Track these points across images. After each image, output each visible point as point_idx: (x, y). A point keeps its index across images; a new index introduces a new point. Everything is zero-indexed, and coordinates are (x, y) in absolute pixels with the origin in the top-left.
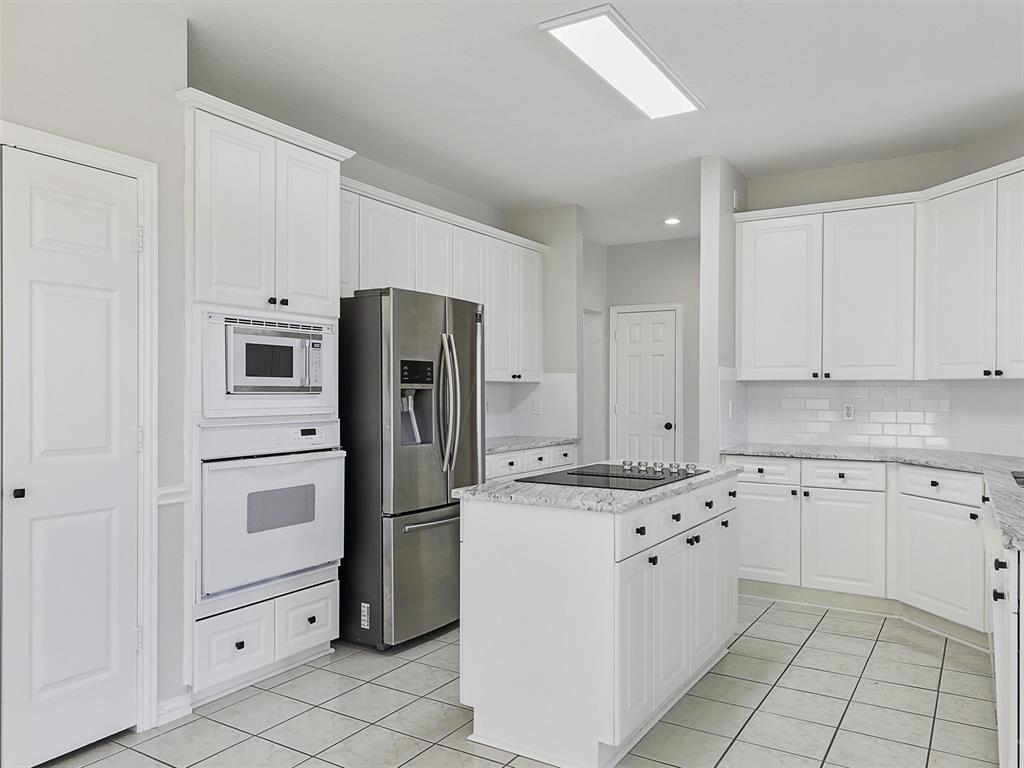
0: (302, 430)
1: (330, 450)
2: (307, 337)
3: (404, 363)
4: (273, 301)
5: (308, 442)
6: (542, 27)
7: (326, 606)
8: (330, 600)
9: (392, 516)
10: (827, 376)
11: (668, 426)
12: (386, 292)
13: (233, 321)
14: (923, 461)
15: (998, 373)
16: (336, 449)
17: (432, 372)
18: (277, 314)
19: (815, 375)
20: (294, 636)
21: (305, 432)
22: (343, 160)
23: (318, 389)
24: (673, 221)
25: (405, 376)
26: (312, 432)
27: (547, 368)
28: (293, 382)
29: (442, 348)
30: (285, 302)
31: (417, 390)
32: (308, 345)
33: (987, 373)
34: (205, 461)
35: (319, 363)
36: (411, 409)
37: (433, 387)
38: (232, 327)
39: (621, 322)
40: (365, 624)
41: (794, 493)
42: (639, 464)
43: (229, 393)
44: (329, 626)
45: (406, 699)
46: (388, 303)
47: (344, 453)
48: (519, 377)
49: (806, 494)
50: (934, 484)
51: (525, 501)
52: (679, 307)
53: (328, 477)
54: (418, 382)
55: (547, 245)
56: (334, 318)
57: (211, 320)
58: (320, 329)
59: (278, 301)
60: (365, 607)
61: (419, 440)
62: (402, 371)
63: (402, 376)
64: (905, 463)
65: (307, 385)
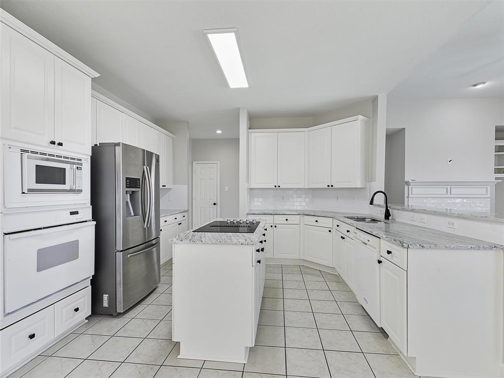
0: (70, 212)
1: (86, 221)
2: (74, 163)
3: (127, 179)
4: (53, 143)
5: (74, 219)
6: (205, 31)
7: (84, 301)
8: (86, 297)
9: (121, 251)
10: (279, 186)
11: (215, 204)
12: (118, 144)
13: (27, 151)
14: (313, 214)
15: (332, 186)
16: (90, 221)
17: (139, 183)
18: (55, 150)
19: (275, 186)
20: (65, 321)
21: (72, 213)
22: (93, 77)
23: (81, 191)
24: (219, 132)
25: (128, 185)
26: (77, 213)
27: (174, 183)
28: (67, 187)
29: (144, 172)
30: (60, 144)
31: (133, 191)
32: (75, 168)
33: (328, 186)
34: (6, 234)
35: (81, 178)
36: (129, 200)
37: (140, 189)
38: (25, 155)
39: (197, 167)
40: (106, 304)
41: (272, 226)
42: (240, 220)
43: (23, 193)
44: (86, 310)
45: (136, 342)
46: (119, 150)
47: (95, 223)
48: (165, 186)
49: (276, 227)
50: (317, 221)
51: (209, 242)
52: (219, 163)
53: (86, 235)
54: (132, 188)
55: (175, 135)
56: (89, 155)
57: (10, 150)
58: (81, 160)
59: (56, 143)
60: (106, 297)
61: (133, 214)
62: (126, 182)
63: (126, 185)
64: (306, 215)
65: (74, 189)
